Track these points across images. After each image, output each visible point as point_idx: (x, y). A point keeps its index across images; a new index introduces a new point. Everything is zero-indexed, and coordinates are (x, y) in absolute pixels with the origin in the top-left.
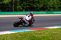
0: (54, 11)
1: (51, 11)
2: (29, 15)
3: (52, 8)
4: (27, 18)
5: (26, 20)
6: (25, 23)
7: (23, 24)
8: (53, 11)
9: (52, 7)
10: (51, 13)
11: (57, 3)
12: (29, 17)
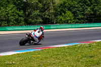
0: (8, 26)
1: (3, 26)
2: (38, 30)
3: (5, 21)
4: (37, 34)
5: (35, 36)
6: (34, 41)
7: (32, 42)
8: (6, 26)
9: (4, 19)
10: (4, 29)
11: (13, 12)
12: (39, 32)
